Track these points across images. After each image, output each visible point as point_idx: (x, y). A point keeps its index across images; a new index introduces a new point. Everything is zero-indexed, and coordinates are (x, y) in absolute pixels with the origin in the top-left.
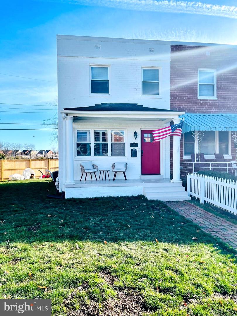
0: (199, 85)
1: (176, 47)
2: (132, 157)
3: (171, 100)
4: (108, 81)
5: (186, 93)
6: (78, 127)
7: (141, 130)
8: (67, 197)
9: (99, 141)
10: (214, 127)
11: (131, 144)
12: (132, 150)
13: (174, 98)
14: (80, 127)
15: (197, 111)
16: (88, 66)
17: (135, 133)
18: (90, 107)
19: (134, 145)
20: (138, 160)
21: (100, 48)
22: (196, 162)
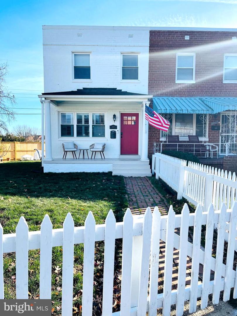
0: (178, 69)
1: (155, 32)
2: (111, 138)
3: (149, 84)
4: (90, 67)
5: (164, 77)
6: (61, 110)
7: (121, 113)
8: (45, 171)
9: (82, 123)
10: (181, 110)
11: (110, 126)
12: (111, 132)
13: (152, 82)
14: (63, 110)
15: (174, 95)
16: (71, 53)
17: (115, 116)
18: (72, 91)
19: (113, 127)
20: (117, 141)
21: (81, 36)
22: (164, 143)
